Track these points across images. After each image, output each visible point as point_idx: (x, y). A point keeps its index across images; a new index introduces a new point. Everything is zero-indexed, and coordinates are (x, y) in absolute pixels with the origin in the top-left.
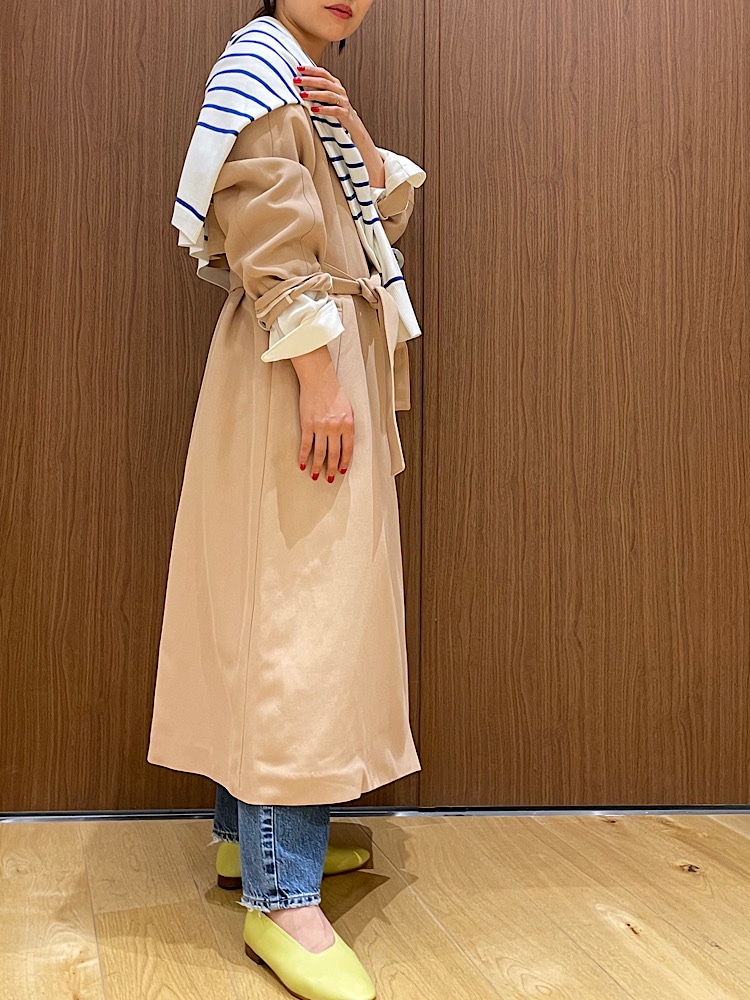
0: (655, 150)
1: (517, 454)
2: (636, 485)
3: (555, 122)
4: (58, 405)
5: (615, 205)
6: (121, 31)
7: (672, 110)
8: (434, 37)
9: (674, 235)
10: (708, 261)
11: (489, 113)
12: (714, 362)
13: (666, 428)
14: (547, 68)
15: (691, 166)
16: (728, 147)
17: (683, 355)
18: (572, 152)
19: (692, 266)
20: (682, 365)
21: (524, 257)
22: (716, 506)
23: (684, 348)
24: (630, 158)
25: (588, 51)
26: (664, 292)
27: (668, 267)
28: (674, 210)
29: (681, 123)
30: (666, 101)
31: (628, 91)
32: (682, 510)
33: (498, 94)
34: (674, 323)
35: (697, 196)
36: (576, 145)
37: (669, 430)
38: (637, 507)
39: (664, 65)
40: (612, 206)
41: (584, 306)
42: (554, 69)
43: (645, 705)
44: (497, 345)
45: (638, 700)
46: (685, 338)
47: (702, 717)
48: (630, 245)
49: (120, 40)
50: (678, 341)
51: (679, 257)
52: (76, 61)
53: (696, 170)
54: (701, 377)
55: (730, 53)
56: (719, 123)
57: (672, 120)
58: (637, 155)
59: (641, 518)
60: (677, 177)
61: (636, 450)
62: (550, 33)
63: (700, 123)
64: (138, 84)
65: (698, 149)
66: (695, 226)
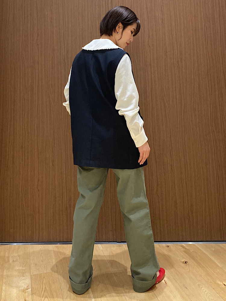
0: (172, 59)
2: (171, 151)
3: (144, 53)
5: (161, 74)
6: (32, 36)
7: (176, 48)
9: (178, 82)
10: (188, 89)
12: (191, 116)
13: (179, 135)
16: (192, 57)
17: (183, 115)
18: (149, 61)
19: (184, 90)
20: (183, 117)
22: (194, 157)
23: (183, 113)
24: (165, 61)
25: (152, 34)
26: (176, 98)
27: (177, 91)
28: (178, 75)
29: (179, 52)
30: (174, 45)
31: (164, 44)
34: (180, 106)
35: (184, 71)
36: (150, 59)
38: (172, 158)
39: (173, 36)
40: (161, 75)
41: (155, 102)
43: (177, 213)
45: (175, 212)
46: (183, 110)
47: (193, 216)
48: (166, 85)
50: (181, 110)
51: (180, 88)
53: (183, 64)
54: (188, 121)
56: (189, 51)
57: (176, 51)
58: (167, 61)
59: (173, 161)
60: (178, 66)
61: (171, 142)
63: (184, 51)
65: (184, 58)
66: (184, 79)
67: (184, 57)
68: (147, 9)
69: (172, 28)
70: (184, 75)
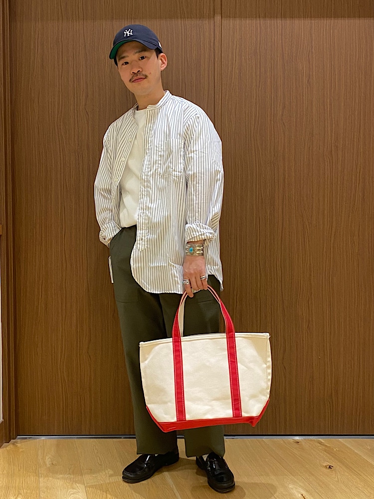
0: (321, 147)
1: (257, 286)
2: (310, 299)
3: (274, 135)
4: (57, 266)
5: (302, 173)
6: (77, 98)
7: (329, 128)
8: (219, 97)
9: (329, 187)
10: (345, 199)
11: (244, 132)
12: (346, 244)
14: (271, 110)
15: (338, 155)
16: (355, 145)
17: (332, 241)
18: (282, 150)
19: (337, 201)
20: (332, 246)
21: (260, 198)
22: (346, 308)
23: (333, 239)
24: (309, 151)
25: (291, 101)
26: (324, 213)
27: (326, 202)
28: (329, 175)
29: (333, 135)
30: (326, 124)
31: (308, 120)
32: (330, 310)
33: (248, 123)
34: (328, 227)
35: (340, 168)
36: (284, 146)
37: (325, 275)
38: (310, 309)
39: (326, 108)
40: (300, 174)
41: (287, 219)
42: (274, 111)
43: (313, 393)
44: (248, 237)
45: (310, 391)
46: (333, 234)
47: (338, 398)
48: (309, 192)
49: (77, 102)
50: (330, 234)
51: (331, 197)
52: (58, 112)
53: (340, 157)
54: (340, 251)
55: (357, 101)
56: (351, 134)
57: (329, 135)
58: (312, 150)
59: (312, 314)
60: (331, 160)
61: (310, 284)
62: (273, 93)
63: (342, 135)
64: (86, 122)
65: (341, 146)
66: (339, 182)
67: (341, 144)
68: (283, 56)
69: (325, 93)
70: (339, 175)
